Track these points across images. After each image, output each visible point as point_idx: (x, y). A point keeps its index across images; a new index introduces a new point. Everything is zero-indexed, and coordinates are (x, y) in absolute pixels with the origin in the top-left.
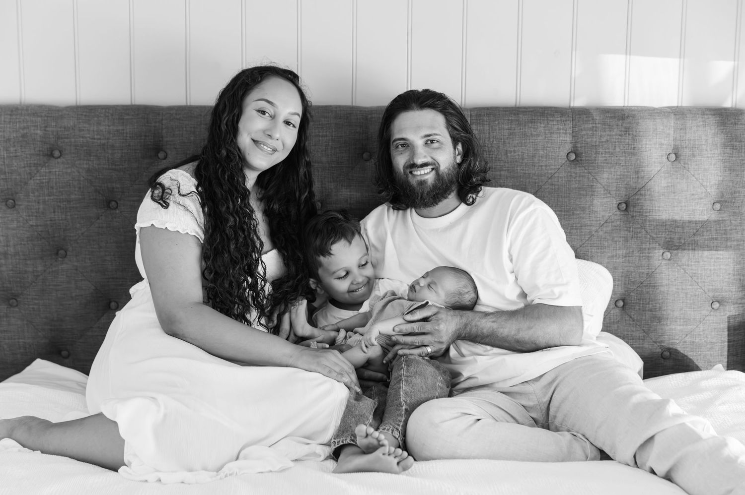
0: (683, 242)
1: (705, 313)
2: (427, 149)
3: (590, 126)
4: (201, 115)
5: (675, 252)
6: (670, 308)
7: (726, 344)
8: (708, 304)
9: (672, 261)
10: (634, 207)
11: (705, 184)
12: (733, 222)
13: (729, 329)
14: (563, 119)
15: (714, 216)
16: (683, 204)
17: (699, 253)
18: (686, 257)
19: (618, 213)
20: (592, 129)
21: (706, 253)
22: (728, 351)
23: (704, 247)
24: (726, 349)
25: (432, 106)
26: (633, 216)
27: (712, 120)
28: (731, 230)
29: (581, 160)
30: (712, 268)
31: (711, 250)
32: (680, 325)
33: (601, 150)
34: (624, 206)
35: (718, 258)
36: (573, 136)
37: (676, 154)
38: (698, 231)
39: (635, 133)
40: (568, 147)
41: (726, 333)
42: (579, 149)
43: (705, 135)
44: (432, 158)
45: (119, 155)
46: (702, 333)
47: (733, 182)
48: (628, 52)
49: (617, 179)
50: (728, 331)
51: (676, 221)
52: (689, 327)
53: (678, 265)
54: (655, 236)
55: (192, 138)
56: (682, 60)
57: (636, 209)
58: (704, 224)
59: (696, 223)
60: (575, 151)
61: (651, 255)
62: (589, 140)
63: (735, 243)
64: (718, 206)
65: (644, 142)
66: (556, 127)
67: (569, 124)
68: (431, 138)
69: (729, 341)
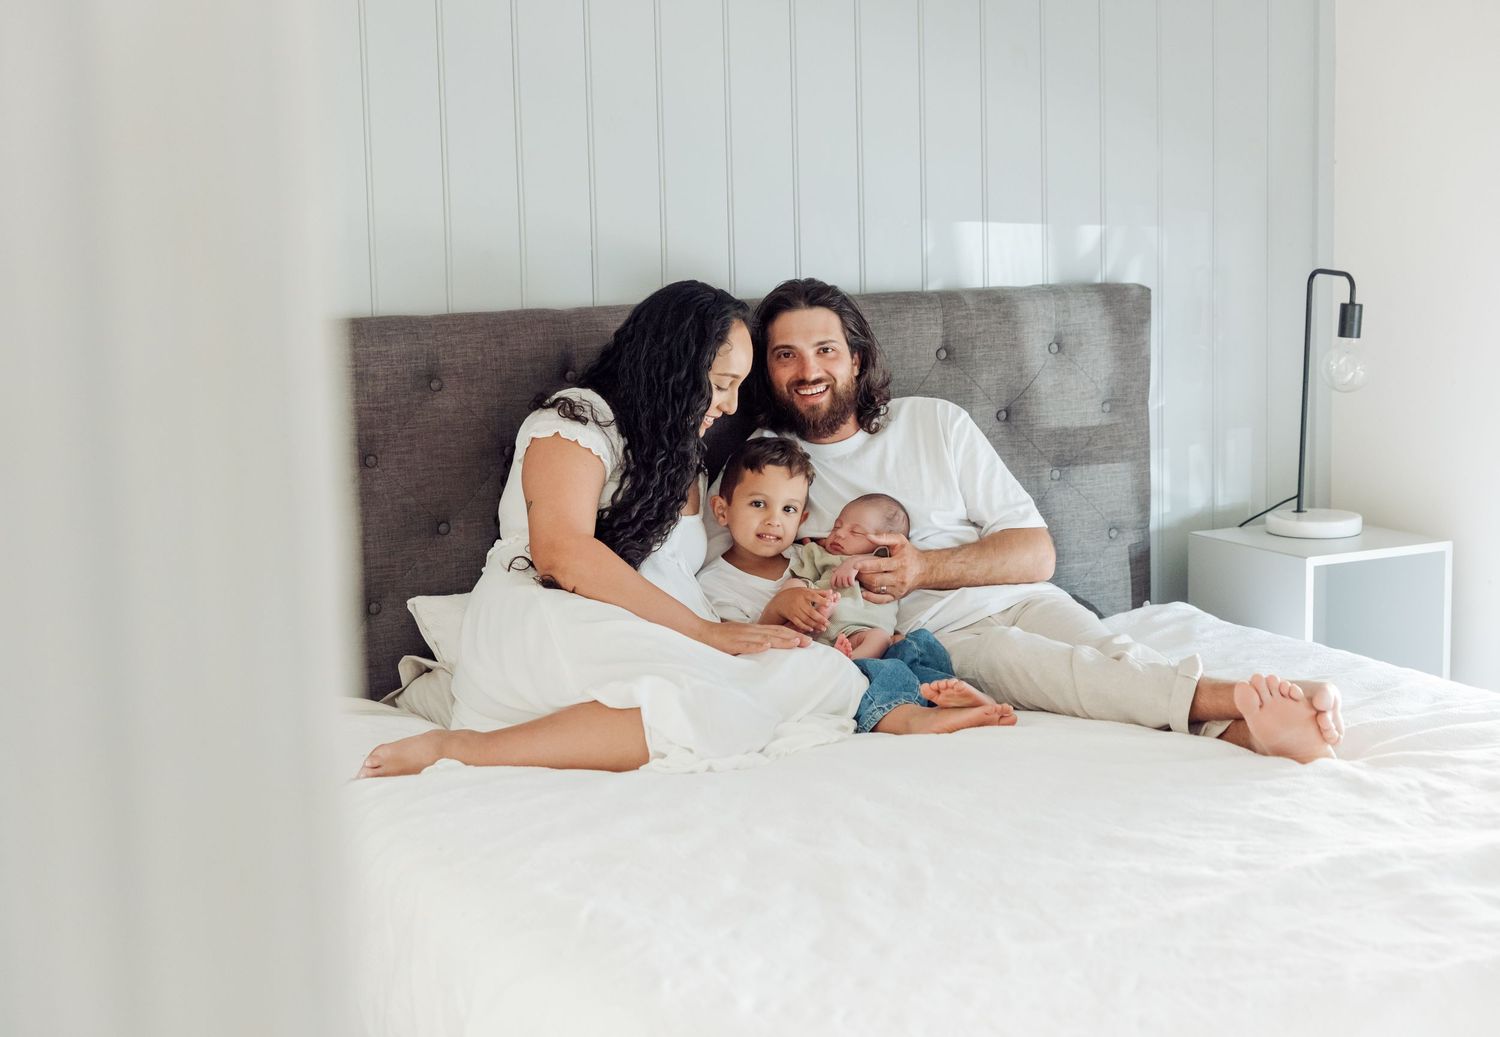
0: (1075, 455)
1: (1104, 543)
2: (820, 360)
3: (964, 313)
4: (487, 325)
5: (1066, 468)
6: (1065, 541)
7: (1129, 581)
8: (1106, 532)
9: (1062, 481)
10: (1018, 414)
11: (1095, 379)
12: (1127, 425)
13: (1131, 562)
14: (932, 306)
15: (1105, 420)
16: (1073, 407)
17: (1093, 468)
18: (1081, 475)
19: (998, 424)
20: (964, 317)
21: (1101, 467)
22: (1133, 591)
23: (1100, 460)
24: (1130, 587)
25: (826, 304)
26: (1016, 427)
27: (1096, 298)
28: (1125, 435)
29: (954, 358)
30: (1109, 485)
31: (1106, 462)
32: (1078, 562)
33: (978, 343)
34: (1004, 414)
35: (1114, 472)
36: (945, 328)
37: (1058, 344)
38: (1091, 438)
39: (1014, 319)
40: (938, 343)
41: (1128, 568)
42: (952, 344)
43: (1092, 318)
44: (827, 372)
45: (383, 387)
46: (1102, 570)
47: (1124, 374)
48: (985, 217)
49: (998, 380)
50: (1131, 564)
51: (1066, 429)
52: (1090, 564)
53: (1070, 486)
54: (1043, 450)
55: (480, 358)
56: (1045, 226)
57: (1020, 418)
58: (1096, 431)
59: (1088, 429)
60: (947, 347)
61: (1040, 474)
62: (963, 331)
63: (1131, 452)
64: (1107, 407)
65: (1026, 331)
66: (926, 316)
67: (939, 313)
68: (825, 346)
69: (1132, 578)
